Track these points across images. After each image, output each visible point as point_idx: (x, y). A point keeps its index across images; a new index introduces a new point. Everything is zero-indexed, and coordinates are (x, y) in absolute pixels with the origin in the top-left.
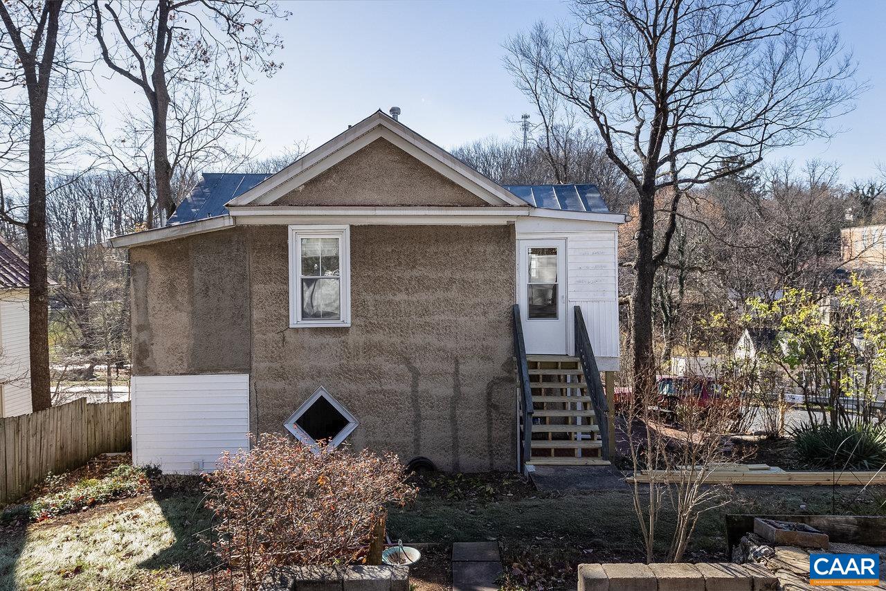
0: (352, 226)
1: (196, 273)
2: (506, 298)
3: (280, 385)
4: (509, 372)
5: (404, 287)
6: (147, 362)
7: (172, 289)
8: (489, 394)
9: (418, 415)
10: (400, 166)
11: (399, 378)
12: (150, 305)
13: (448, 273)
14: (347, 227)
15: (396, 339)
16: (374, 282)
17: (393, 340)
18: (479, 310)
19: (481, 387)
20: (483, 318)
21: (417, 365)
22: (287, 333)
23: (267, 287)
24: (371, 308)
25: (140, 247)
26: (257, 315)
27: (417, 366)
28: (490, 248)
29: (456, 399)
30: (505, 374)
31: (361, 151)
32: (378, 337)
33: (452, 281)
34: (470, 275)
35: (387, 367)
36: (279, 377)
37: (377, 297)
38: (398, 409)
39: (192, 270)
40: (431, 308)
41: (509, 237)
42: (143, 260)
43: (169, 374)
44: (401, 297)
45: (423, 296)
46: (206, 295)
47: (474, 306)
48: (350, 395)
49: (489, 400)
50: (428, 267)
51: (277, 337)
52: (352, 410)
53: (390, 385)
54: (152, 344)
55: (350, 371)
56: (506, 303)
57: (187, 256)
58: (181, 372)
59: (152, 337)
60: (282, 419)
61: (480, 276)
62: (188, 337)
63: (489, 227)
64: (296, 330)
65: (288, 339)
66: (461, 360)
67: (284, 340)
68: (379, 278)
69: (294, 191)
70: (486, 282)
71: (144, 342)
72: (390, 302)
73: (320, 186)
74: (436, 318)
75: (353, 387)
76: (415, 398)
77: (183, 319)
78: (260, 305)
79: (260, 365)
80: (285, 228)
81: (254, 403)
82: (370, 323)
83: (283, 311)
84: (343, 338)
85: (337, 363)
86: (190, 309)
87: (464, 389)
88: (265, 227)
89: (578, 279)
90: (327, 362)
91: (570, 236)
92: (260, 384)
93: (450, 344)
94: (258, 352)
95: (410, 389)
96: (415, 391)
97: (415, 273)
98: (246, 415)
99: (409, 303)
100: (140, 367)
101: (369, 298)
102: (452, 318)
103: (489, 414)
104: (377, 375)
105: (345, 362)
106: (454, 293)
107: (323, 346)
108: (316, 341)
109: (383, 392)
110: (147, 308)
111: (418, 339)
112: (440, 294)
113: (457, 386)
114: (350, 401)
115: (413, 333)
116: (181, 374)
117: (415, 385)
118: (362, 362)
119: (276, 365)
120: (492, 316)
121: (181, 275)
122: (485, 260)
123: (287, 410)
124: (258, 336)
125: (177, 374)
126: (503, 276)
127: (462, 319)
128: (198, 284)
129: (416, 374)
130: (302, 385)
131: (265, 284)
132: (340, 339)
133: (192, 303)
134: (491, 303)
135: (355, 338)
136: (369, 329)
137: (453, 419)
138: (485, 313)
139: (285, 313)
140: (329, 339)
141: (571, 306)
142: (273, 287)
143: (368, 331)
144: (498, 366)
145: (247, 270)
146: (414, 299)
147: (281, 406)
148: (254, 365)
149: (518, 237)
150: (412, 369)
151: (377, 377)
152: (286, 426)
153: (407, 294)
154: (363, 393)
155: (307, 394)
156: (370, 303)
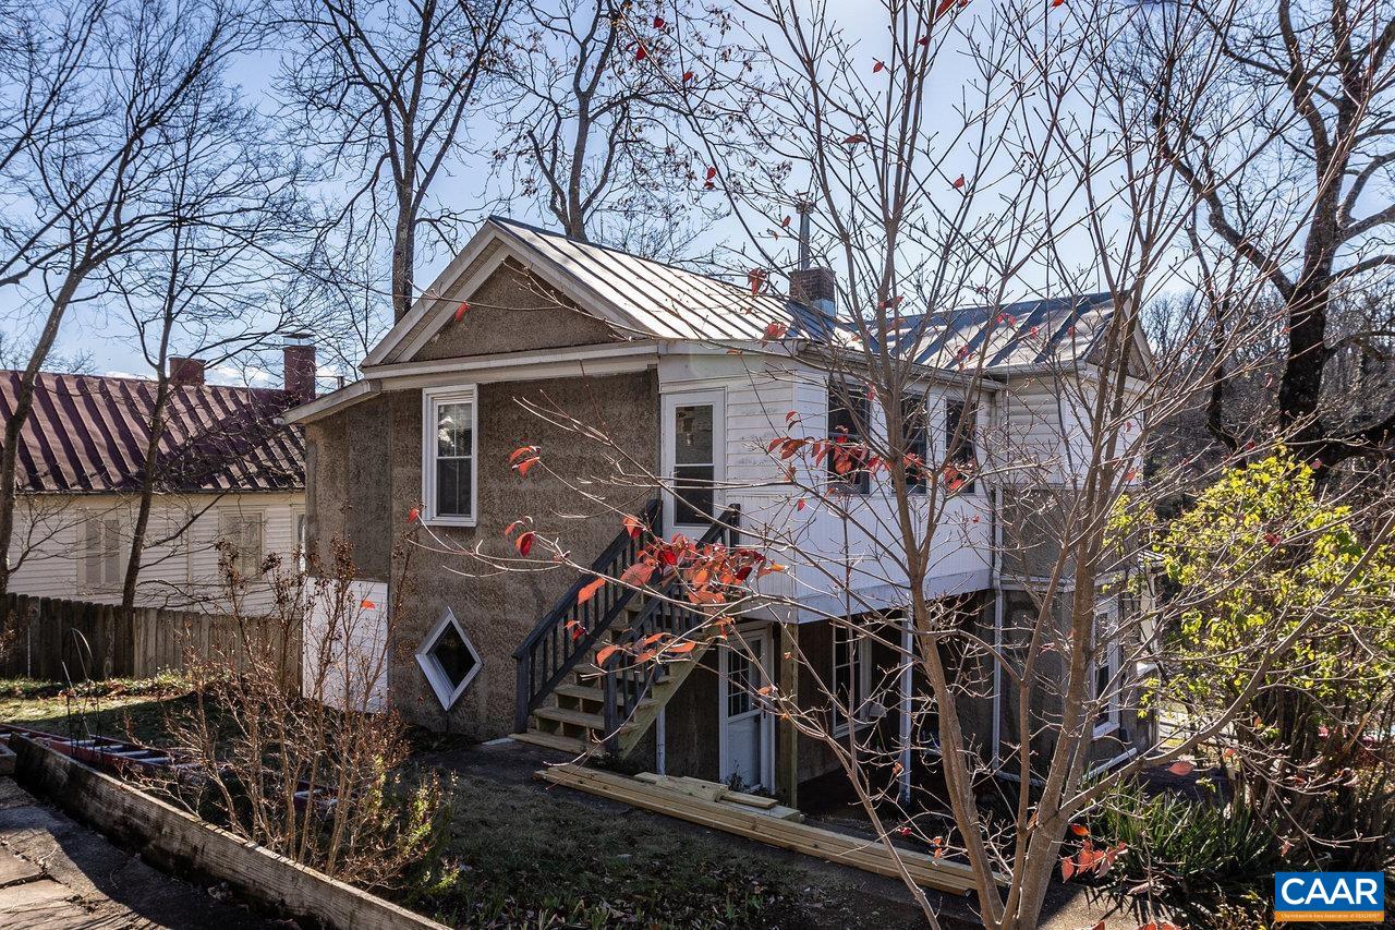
0: (480, 386)
7: (333, 473)
11: (523, 605)
12: (318, 493)
13: (576, 450)
14: (474, 387)
16: (500, 464)
20: (617, 520)
21: (543, 587)
22: (419, 533)
23: (404, 470)
24: (497, 501)
25: (313, 423)
26: (396, 507)
27: (542, 589)
28: (627, 409)
31: (491, 279)
32: (503, 543)
33: (581, 461)
35: (512, 587)
36: (412, 591)
37: (503, 485)
39: (348, 450)
40: (557, 503)
41: (651, 390)
42: (313, 439)
44: (527, 485)
45: (549, 485)
46: (359, 481)
48: (475, 624)
50: (555, 442)
52: (478, 644)
53: (516, 615)
54: (318, 540)
55: (475, 589)
56: (645, 498)
57: (344, 433)
59: (318, 530)
60: (414, 646)
62: (344, 532)
63: (624, 376)
64: (430, 529)
65: (421, 540)
68: (504, 459)
69: (429, 342)
71: (313, 536)
72: (516, 493)
73: (452, 332)
75: (478, 612)
78: (399, 494)
79: (396, 573)
80: (416, 394)
82: (496, 522)
84: (469, 542)
85: (464, 578)
88: (405, 391)
89: (740, 457)
91: (729, 384)
95: (534, 623)
99: (535, 495)
101: (496, 486)
104: (502, 598)
108: (445, 545)
109: (506, 622)
110: (315, 496)
114: (475, 631)
117: (539, 616)
121: (340, 456)
123: (420, 635)
124: (396, 535)
126: (644, 455)
127: (593, 521)
128: (352, 467)
129: (540, 601)
130: (434, 602)
131: (403, 466)
132: (466, 543)
134: (627, 497)
136: (494, 531)
140: (455, 543)
141: (729, 503)
142: (409, 470)
143: (493, 534)
145: (389, 449)
146: (540, 489)
147: (415, 629)
148: (393, 571)
149: (663, 390)
150: (537, 593)
151: (502, 601)
152: (418, 657)
153: (533, 481)
154: (487, 622)
155: (436, 616)
156: (496, 494)
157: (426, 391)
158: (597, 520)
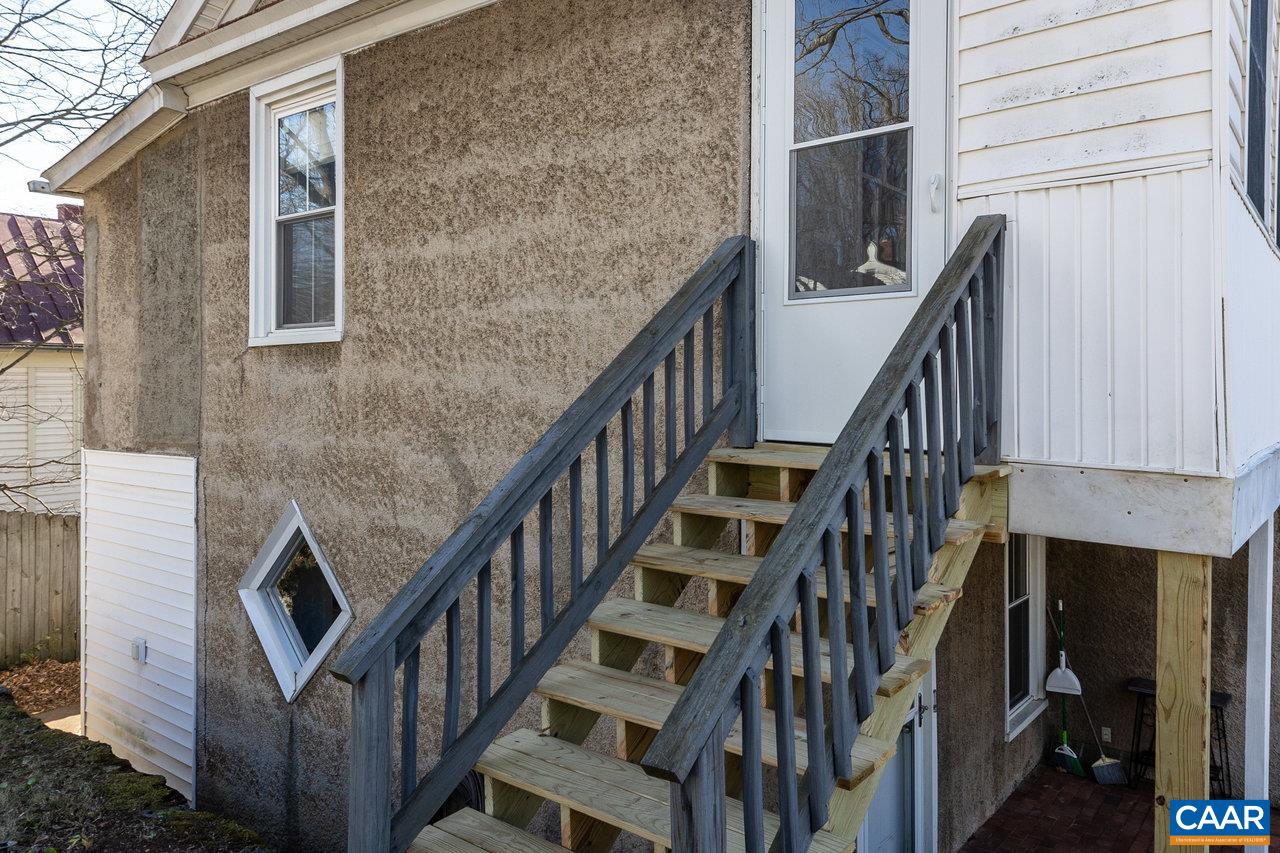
0: (347, 59)
1: (145, 231)
5: (443, 217)
6: (95, 422)
11: (431, 497)
12: (100, 306)
13: (543, 153)
14: (340, 63)
15: (425, 378)
16: (387, 209)
17: (419, 380)
18: (627, 272)
20: (637, 299)
21: (469, 459)
23: (222, 248)
24: (381, 286)
26: (211, 318)
27: (469, 464)
28: (664, 31)
32: (391, 371)
33: (554, 175)
34: (603, 147)
35: (408, 460)
36: (235, 470)
37: (391, 252)
39: (141, 225)
40: (501, 275)
42: (94, 215)
43: (116, 447)
44: (439, 246)
45: (484, 240)
47: (612, 260)
48: (340, 534)
50: (497, 143)
51: (236, 371)
53: (415, 518)
54: (101, 385)
55: (340, 464)
56: (708, 238)
57: (135, 196)
58: (127, 444)
59: (100, 369)
61: (631, 145)
62: (135, 370)
64: (259, 350)
65: (249, 375)
67: (243, 378)
68: (394, 198)
70: (649, 162)
71: (93, 379)
72: (415, 265)
74: (515, 306)
75: (344, 512)
77: (130, 330)
78: (215, 293)
79: (212, 438)
80: (245, 96)
83: (244, 306)
84: (331, 373)
85: (319, 443)
86: (137, 309)
88: (225, 101)
90: (307, 445)
92: (210, 481)
94: (209, 406)
97: (469, 167)
98: (190, 553)
99: (454, 263)
100: (89, 432)
101: (376, 257)
102: (553, 305)
104: (390, 483)
105: (331, 439)
106: (559, 221)
107: (298, 393)
108: (288, 380)
109: (397, 533)
110: (97, 312)
111: (470, 378)
112: (526, 227)
114: (340, 550)
115: (463, 358)
116: (128, 450)
118: (362, 442)
119: (232, 440)
121: (129, 237)
122: (644, 85)
123: (245, 553)
124: (211, 368)
125: (123, 449)
127: (579, 307)
128: (146, 256)
129: (466, 489)
130: (271, 491)
131: (220, 242)
132: (325, 376)
133: (139, 296)
134: (662, 243)
135: (349, 374)
136: (375, 347)
138: (640, 282)
139: (244, 311)
140: (305, 376)
141: (965, 223)
142: (230, 247)
143: (373, 355)
145: (198, 212)
146: (466, 251)
147: (237, 542)
148: (204, 436)
150: (459, 471)
151: (389, 489)
152: (242, 593)
153: (451, 236)
154: (361, 530)
155: (272, 517)
156: (378, 273)
157: (254, 93)
158: (592, 303)
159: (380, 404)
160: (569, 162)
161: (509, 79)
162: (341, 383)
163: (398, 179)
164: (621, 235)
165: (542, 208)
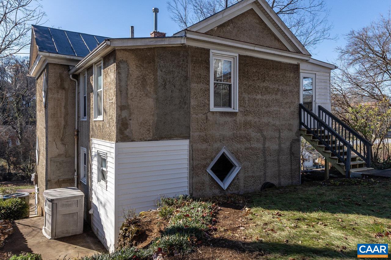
0: (239, 55)
1: (159, 73)
2: (297, 100)
3: (204, 146)
4: (298, 137)
5: (260, 92)
6: (127, 132)
7: (143, 81)
8: (291, 147)
9: (265, 160)
10: (258, 26)
11: (258, 141)
12: (130, 92)
13: (277, 86)
14: (237, 55)
15: (257, 120)
16: (248, 88)
17: (255, 120)
18: (288, 106)
19: (288, 144)
20: (289, 109)
21: (265, 133)
22: (208, 114)
23: (199, 85)
24: (247, 102)
25: (123, 50)
26: (193, 103)
27: (265, 134)
28: (292, 75)
29: (280, 151)
30: (297, 138)
31: (243, 14)
32: (250, 118)
33: (278, 90)
34: (285, 88)
35: (253, 134)
36: (204, 141)
37: (250, 96)
38: (257, 157)
39: (157, 70)
40: (270, 103)
41: (298, 70)
42: (124, 59)
43: (141, 140)
44: (259, 97)
45: (267, 97)
46: (165, 88)
47: (286, 103)
48: (238, 151)
49: (291, 150)
50: (270, 82)
51: (204, 117)
52: (238, 159)
53: (255, 145)
54: (130, 120)
55: (237, 137)
56: (297, 103)
57: (154, 61)
58: (149, 139)
59: (130, 114)
60: (205, 167)
61: (288, 89)
62: (153, 115)
63: (291, 64)
64: (213, 113)
65: (209, 118)
66: (281, 131)
67: (207, 118)
68: (250, 86)
69: (212, 30)
70: (291, 92)
71: (125, 117)
72: (255, 99)
73: (224, 29)
74: (272, 108)
75: (239, 146)
76: (264, 150)
77: (150, 102)
78: (195, 96)
79: (195, 134)
80: (208, 50)
81: (192, 158)
82: (246, 110)
83: (206, 101)
84: (235, 118)
85: (232, 133)
86: (155, 96)
87: (283, 145)
88: (198, 48)
89: (319, 93)
90: (228, 133)
91: (317, 73)
92: (194, 145)
93: (278, 123)
94: (193, 126)
95: (262, 146)
96: (264, 147)
97: (265, 84)
98: (187, 165)
99: (262, 100)
100: (121, 136)
101: (246, 96)
102: (278, 109)
103: (291, 158)
104: (249, 139)
105: (235, 132)
106: (279, 97)
107: (226, 123)
108: (223, 119)
109: (251, 148)
110: (127, 94)
111: (265, 120)
112: (274, 97)
113: (280, 145)
114: (237, 154)
115: (263, 116)
116: (149, 140)
117: (264, 144)
118: (242, 132)
119: (203, 134)
120: (292, 109)
121: (150, 73)
122: (290, 81)
123: (208, 161)
124: (194, 116)
125: (146, 140)
126: (296, 90)
127: (282, 110)
128: (160, 81)
129: (265, 138)
130: (216, 145)
131: (197, 83)
132: (233, 119)
133: (156, 92)
134: (292, 102)
135: (240, 118)
136: (246, 113)
137: (278, 161)
138: (290, 107)
139: (208, 103)
140: (228, 119)
141: (317, 105)
142: (202, 86)
143: (245, 115)
144: (294, 134)
145: (189, 74)
146: (264, 98)
147: (206, 159)
148: (191, 133)
149: (301, 71)
150: (263, 136)
151: (249, 140)
152: (207, 171)
153: (262, 95)
154: (243, 149)
155: (218, 150)
156: (247, 99)
157: (211, 51)
158: (283, 109)
159: (247, 124)
160: (280, 88)
161: (271, 73)
162: (238, 120)
163: (251, 83)
164: (287, 100)
165: (276, 94)
